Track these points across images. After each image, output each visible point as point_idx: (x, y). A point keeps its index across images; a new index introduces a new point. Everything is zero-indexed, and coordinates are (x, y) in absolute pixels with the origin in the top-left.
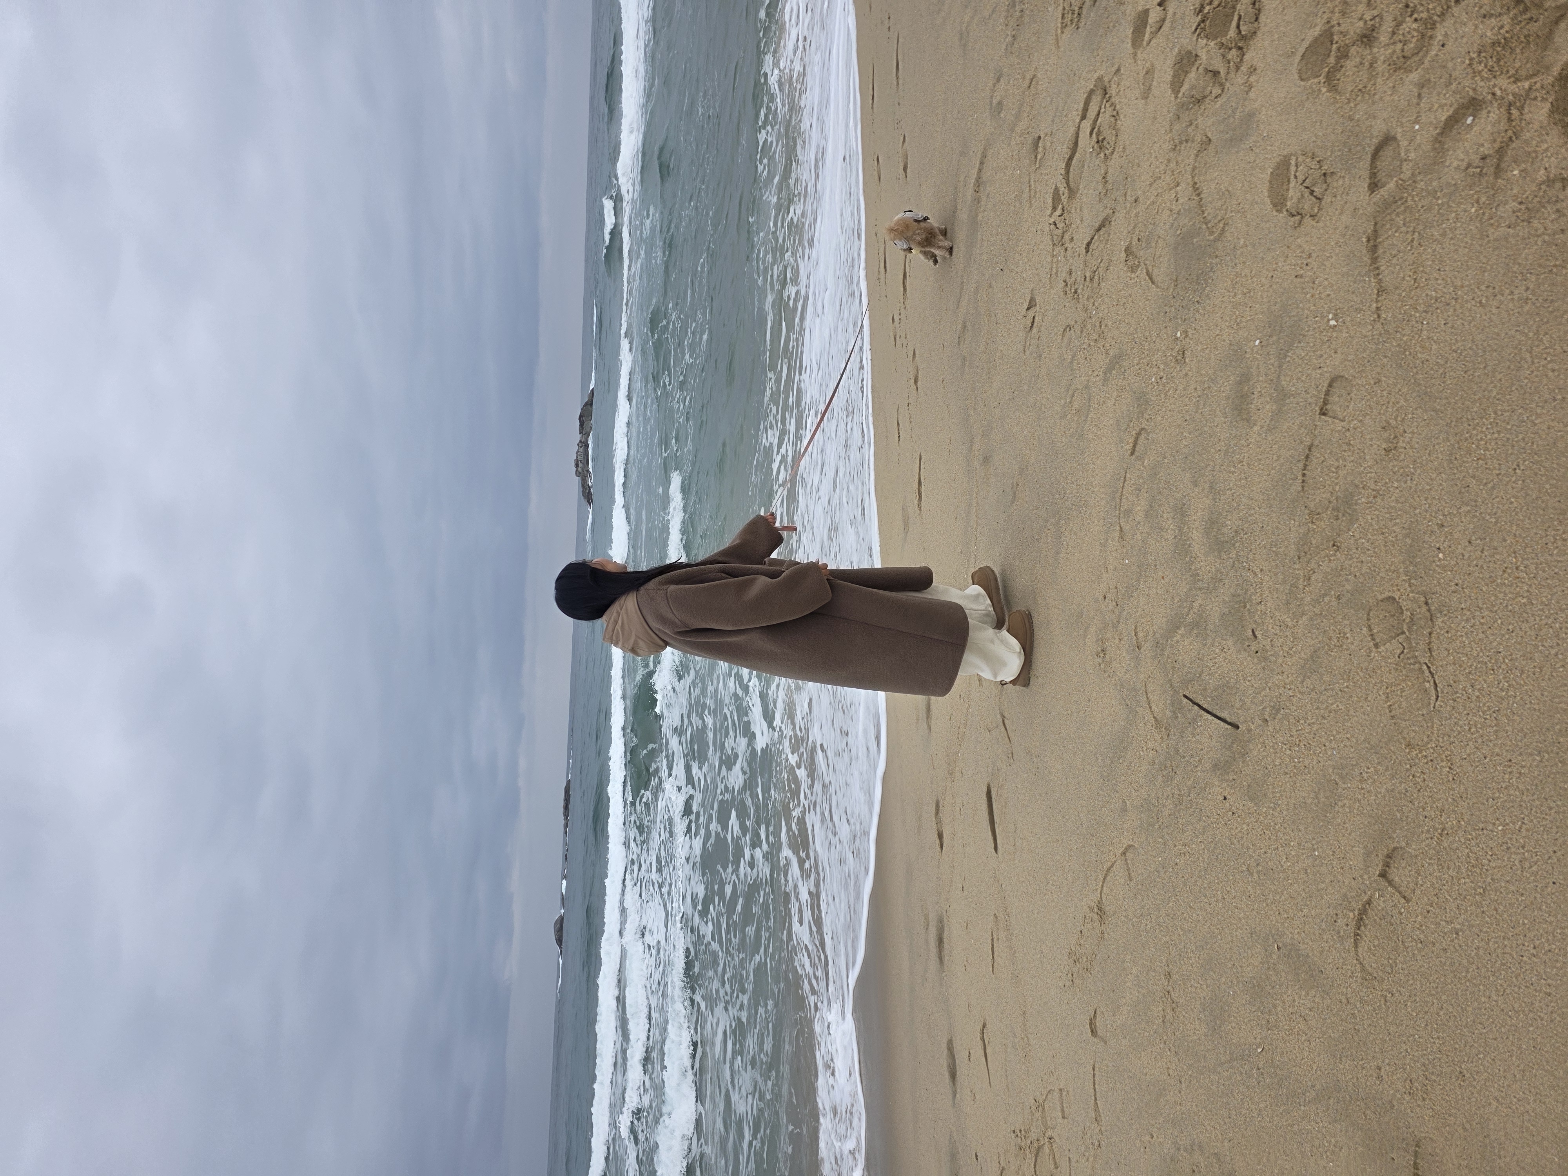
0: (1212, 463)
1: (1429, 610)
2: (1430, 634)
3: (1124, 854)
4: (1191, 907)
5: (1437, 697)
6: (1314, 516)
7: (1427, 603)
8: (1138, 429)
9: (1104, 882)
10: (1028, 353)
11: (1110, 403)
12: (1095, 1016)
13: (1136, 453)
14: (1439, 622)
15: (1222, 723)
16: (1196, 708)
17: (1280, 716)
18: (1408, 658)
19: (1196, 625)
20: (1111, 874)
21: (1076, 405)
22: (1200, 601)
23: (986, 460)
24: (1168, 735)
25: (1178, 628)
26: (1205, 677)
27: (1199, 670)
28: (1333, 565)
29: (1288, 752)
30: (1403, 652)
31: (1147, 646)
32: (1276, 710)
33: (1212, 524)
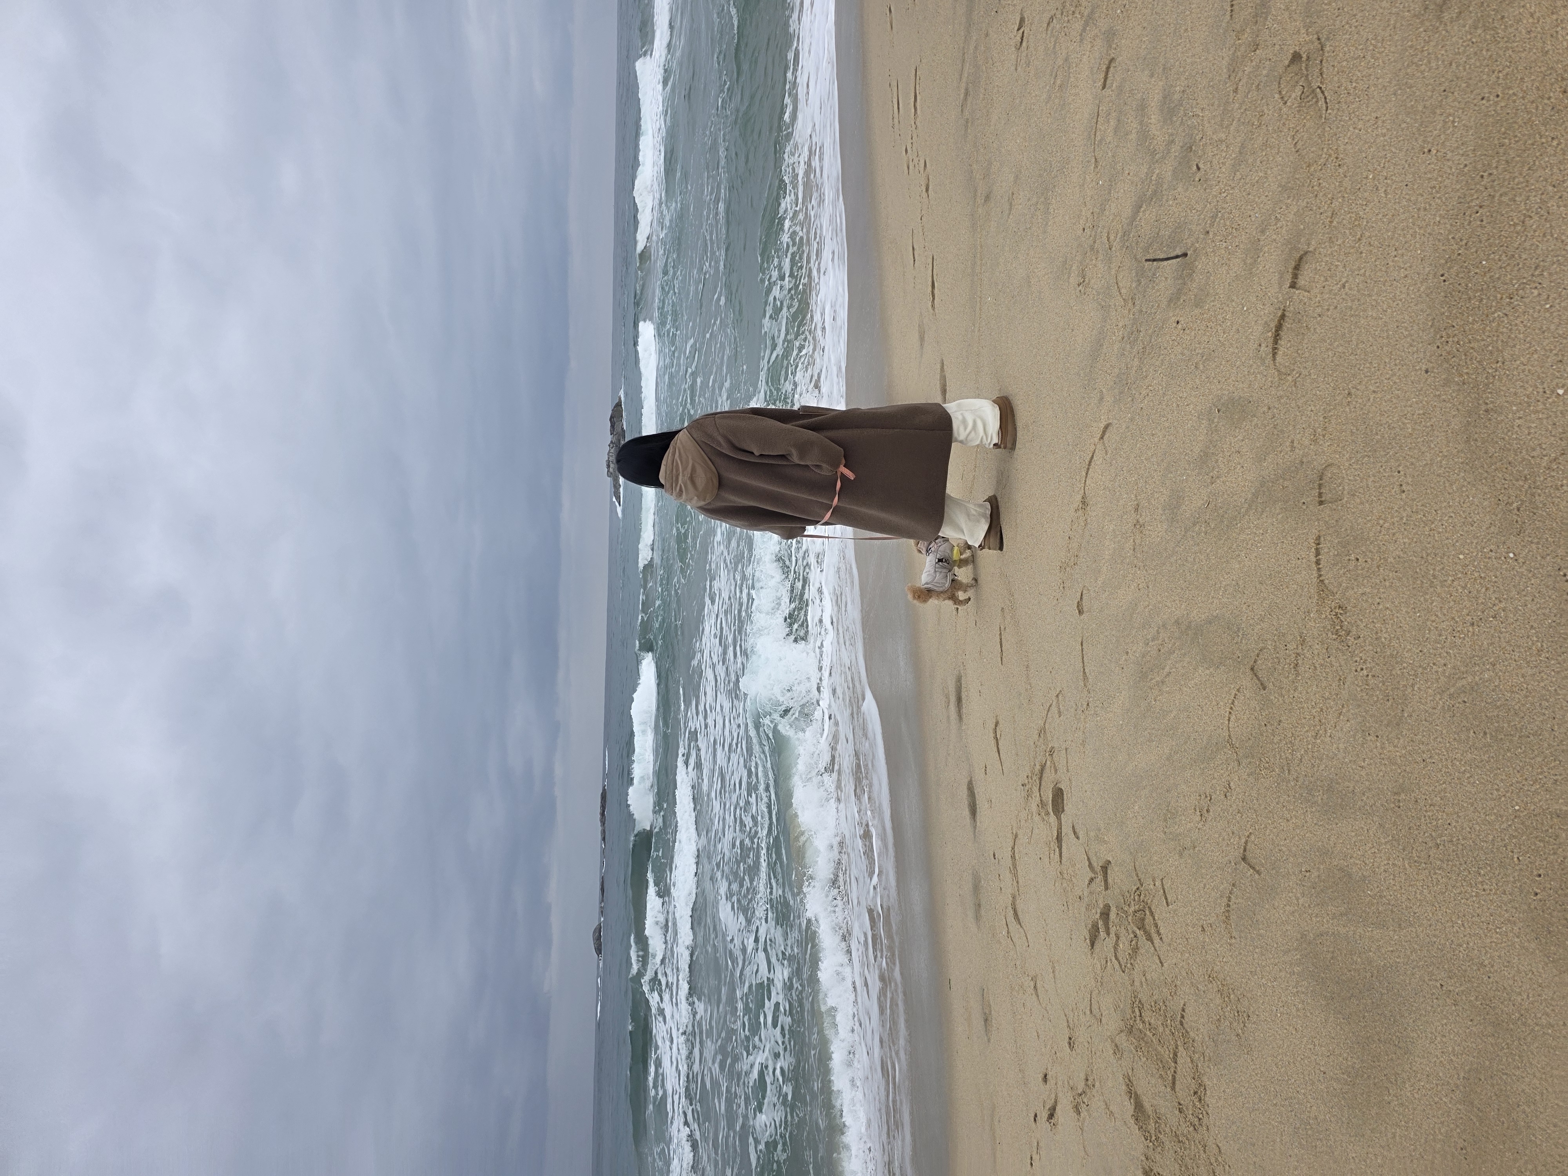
0: (1164, 49)
1: (1320, 43)
2: (1321, 62)
3: (1102, 438)
4: (1153, 435)
5: (1327, 108)
6: (1239, 34)
7: (1319, 39)
8: (1107, 62)
9: (1086, 477)
10: (1019, 69)
11: (1085, 58)
12: (1081, 598)
13: (1107, 86)
14: (1327, 48)
15: (1174, 260)
16: (1155, 263)
17: (1218, 220)
18: (1308, 96)
19: (1155, 192)
20: (1093, 464)
21: (1058, 82)
22: (1157, 171)
23: (987, 198)
24: (1134, 304)
25: (1141, 207)
26: (1162, 233)
27: (1157, 230)
28: (1254, 63)
29: (1225, 244)
30: (1303, 92)
31: (1116, 245)
32: (1214, 217)
33: (1166, 97)
